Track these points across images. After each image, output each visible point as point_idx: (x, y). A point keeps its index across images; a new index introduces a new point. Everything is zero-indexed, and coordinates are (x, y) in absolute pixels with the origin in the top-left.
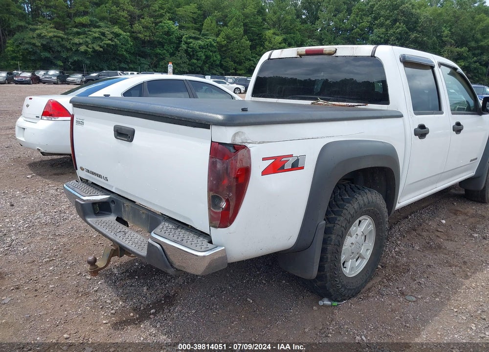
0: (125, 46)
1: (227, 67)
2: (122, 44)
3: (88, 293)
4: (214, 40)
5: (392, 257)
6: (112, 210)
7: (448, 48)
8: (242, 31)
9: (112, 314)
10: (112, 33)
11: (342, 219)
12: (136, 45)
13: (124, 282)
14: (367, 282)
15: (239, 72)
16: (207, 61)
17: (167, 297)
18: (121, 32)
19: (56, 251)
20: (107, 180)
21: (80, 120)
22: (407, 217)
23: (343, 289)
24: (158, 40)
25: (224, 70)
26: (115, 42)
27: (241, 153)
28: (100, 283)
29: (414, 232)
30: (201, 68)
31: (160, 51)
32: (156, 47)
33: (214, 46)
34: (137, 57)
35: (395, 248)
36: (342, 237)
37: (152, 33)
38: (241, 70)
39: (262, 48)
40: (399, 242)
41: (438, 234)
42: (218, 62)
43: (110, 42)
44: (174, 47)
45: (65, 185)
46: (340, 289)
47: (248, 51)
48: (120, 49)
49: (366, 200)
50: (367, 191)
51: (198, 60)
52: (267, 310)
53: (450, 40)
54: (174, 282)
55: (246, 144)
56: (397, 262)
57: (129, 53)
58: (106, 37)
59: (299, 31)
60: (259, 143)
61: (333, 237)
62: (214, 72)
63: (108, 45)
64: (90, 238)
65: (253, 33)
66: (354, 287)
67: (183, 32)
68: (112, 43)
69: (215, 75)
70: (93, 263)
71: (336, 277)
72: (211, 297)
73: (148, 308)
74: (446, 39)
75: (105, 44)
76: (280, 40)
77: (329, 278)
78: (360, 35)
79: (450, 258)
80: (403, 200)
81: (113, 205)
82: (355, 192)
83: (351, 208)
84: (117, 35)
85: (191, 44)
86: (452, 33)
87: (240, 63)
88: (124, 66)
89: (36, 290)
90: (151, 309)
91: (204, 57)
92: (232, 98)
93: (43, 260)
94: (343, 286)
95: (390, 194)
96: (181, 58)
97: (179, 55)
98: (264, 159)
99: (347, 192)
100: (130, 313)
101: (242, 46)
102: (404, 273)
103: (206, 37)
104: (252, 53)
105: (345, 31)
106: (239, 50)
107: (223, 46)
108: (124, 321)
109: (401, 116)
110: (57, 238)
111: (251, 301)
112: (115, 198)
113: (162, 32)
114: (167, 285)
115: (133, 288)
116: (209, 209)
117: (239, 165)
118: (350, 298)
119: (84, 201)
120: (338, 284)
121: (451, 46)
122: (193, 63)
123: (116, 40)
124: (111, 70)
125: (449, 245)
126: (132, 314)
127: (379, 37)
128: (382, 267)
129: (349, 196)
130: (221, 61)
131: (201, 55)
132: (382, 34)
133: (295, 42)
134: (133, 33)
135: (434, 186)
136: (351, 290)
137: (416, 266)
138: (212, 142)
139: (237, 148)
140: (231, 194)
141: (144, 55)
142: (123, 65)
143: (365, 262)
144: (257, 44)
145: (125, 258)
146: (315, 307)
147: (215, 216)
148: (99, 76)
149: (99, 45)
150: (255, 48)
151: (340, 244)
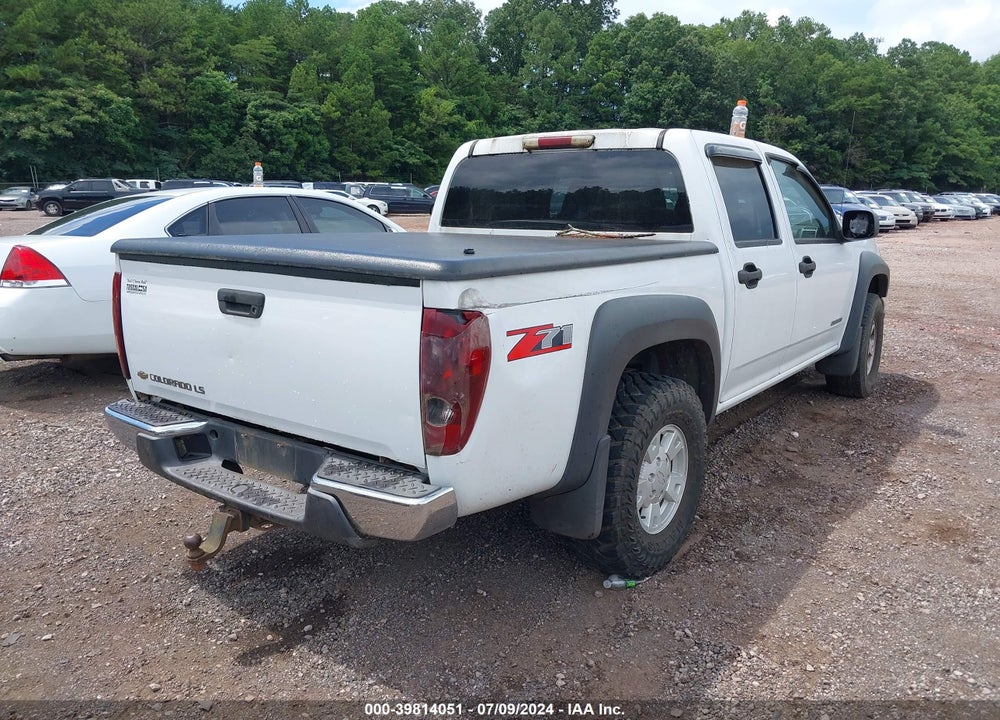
0: (124, 124)
1: (344, 163)
2: (115, 121)
3: (174, 610)
4: (314, 110)
5: (717, 499)
6: (213, 448)
7: (770, 118)
8: (372, 91)
9: (231, 640)
10: (93, 98)
11: (634, 431)
12: (147, 122)
13: (240, 585)
14: (681, 541)
15: (369, 173)
16: (302, 152)
17: (327, 602)
18: (112, 95)
19: (83, 543)
20: (204, 393)
21: (138, 284)
22: (733, 431)
23: (644, 555)
24: (195, 112)
25: (339, 169)
26: (100, 117)
27: (476, 322)
28: (191, 590)
29: (748, 455)
30: (291, 167)
31: (200, 136)
32: (191, 127)
33: (315, 123)
34: (151, 149)
35: (719, 485)
36: (637, 462)
37: (182, 96)
38: (374, 169)
39: (414, 125)
40: (724, 474)
41: (789, 455)
42: (325, 155)
43: (87, 117)
44: (229, 126)
45: (107, 409)
46: (639, 554)
47: (387, 131)
48: (110, 131)
49: (670, 398)
50: (669, 382)
51: (282, 151)
52: (515, 605)
53: (773, 102)
54: (334, 577)
55: (481, 310)
56: (724, 505)
57: (133, 139)
58: (79, 107)
59: (488, 87)
60: (500, 307)
61: (623, 463)
62: (318, 174)
63: (84, 124)
64: (145, 513)
65: (395, 94)
66: (661, 552)
67: (247, 94)
68: (94, 120)
69: (321, 179)
70: (194, 546)
71: (631, 534)
72: (410, 593)
73: (296, 624)
74: (765, 100)
75: (78, 121)
76: (450, 108)
77: (620, 536)
78: (607, 95)
79: (812, 493)
80: (729, 397)
81: (215, 439)
82: (650, 384)
83: (648, 411)
84: (103, 103)
85: (267, 120)
86: (776, 90)
87: (371, 155)
88: (123, 169)
89: (67, 616)
90: (305, 624)
91: (295, 145)
92: (385, 228)
93: (62, 560)
94: (643, 549)
95: (707, 388)
96: (247, 149)
97: (242, 142)
98: (510, 333)
99: (637, 385)
100: (265, 635)
101: (373, 122)
102: (740, 524)
103: (296, 104)
104: (394, 134)
105: (576, 86)
106: (366, 130)
107: (333, 122)
108: (259, 650)
109: (715, 251)
110: (79, 518)
111: (485, 594)
112: (217, 424)
113: (203, 95)
114: (323, 582)
115: (260, 593)
116: (424, 423)
117: (473, 346)
118: (655, 573)
119: (156, 434)
120: (635, 545)
121: (776, 113)
122: (273, 157)
123: (101, 113)
124: (95, 177)
125: (810, 473)
126: (269, 637)
127: (642, 98)
128: (702, 517)
129: (642, 392)
130: (331, 152)
131: (290, 140)
132: (649, 92)
133: (480, 111)
134: (139, 96)
135: (776, 371)
136: (657, 556)
137: (759, 511)
138: (424, 308)
139: (468, 316)
140: (463, 396)
141: (165, 144)
142: (119, 166)
143: (674, 508)
144: (403, 117)
145: (252, 533)
146: (597, 592)
147: (435, 435)
148: (70, 189)
149: (64, 126)
150: (400, 125)
151: (634, 476)
